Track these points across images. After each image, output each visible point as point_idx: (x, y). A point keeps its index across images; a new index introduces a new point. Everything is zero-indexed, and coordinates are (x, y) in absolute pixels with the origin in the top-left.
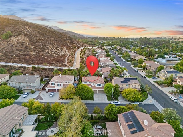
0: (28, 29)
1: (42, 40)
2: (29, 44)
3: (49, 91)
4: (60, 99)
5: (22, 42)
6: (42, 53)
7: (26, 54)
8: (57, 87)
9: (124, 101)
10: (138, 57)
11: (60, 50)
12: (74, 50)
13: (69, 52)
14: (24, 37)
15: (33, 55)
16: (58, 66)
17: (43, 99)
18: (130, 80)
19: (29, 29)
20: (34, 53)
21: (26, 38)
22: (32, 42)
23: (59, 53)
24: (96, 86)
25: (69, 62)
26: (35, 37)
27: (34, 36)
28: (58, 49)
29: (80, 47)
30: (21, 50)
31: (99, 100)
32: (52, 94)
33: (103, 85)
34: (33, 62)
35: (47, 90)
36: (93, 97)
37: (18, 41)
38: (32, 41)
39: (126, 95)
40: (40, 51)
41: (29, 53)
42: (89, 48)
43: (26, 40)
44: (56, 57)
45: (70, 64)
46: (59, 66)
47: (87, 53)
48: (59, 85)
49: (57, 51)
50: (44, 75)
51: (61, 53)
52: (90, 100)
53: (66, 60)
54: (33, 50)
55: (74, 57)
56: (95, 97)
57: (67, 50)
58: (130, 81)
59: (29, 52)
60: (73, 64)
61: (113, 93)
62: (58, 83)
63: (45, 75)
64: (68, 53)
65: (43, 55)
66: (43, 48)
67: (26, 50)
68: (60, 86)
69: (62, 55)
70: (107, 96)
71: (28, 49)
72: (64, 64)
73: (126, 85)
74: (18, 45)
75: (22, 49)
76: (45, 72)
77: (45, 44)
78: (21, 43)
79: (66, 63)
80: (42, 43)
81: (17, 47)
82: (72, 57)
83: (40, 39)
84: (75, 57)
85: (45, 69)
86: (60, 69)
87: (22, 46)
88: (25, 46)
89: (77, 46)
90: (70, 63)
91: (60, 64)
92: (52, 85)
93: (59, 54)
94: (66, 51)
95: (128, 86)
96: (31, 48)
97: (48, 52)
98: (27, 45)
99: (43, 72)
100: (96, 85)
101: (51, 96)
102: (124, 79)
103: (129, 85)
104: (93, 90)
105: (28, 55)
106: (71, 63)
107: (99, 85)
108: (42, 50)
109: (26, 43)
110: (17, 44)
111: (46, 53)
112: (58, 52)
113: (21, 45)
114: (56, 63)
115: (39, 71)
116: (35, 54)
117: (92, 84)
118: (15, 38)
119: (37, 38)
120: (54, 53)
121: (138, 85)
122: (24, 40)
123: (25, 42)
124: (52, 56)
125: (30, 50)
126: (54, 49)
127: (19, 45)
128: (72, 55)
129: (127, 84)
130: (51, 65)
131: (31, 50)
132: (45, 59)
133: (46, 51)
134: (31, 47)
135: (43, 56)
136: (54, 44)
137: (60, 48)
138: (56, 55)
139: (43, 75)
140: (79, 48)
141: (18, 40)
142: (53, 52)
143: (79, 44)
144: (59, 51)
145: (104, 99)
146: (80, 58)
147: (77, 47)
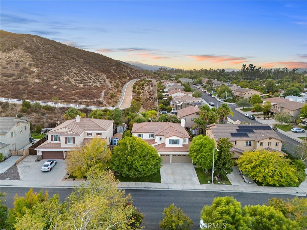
0: (35, 41)
1: (59, 59)
2: (30, 65)
3: (43, 157)
4: (68, 177)
5: (17, 61)
6: (55, 81)
7: (20, 81)
8: (64, 146)
9: (245, 184)
10: (247, 93)
11: (94, 78)
12: (122, 80)
13: (111, 82)
14: (22, 51)
15: (34, 85)
16: (83, 105)
17: (21, 178)
18: (254, 131)
19: (38, 41)
20: (37, 81)
21: (26, 54)
22: (37, 62)
23: (90, 82)
24: (168, 145)
25: (108, 98)
26: (45, 52)
27: (42, 52)
28: (90, 75)
29: (134, 78)
30: (11, 76)
31: (175, 182)
32: (49, 163)
33: (185, 141)
34: (29, 96)
35: (39, 154)
36: (159, 171)
37: (10, 59)
38: (38, 60)
39: (253, 168)
40: (52, 77)
41: (27, 80)
42: (151, 81)
43: (26, 58)
44: (83, 90)
45: (110, 101)
46: (85, 103)
47: (146, 88)
48: (71, 141)
49: (86, 79)
50: (47, 122)
51: (94, 84)
52: (150, 181)
53: (103, 94)
54: (36, 76)
55: (121, 91)
56: (165, 172)
57: (107, 78)
58: (253, 133)
59: (27, 78)
60: (116, 102)
61: (216, 161)
62: (68, 134)
63: (49, 121)
64: (109, 84)
65: (56, 84)
66: (60, 73)
67: (22, 75)
68: (74, 142)
69: (97, 86)
70: (196, 169)
71: (26, 73)
72: (97, 101)
73: (244, 143)
74: (8, 66)
75: (14, 72)
76: (49, 116)
77: (63, 66)
78: (15, 62)
79: (101, 100)
80: (58, 63)
81: (5, 70)
82: (116, 91)
83: (54, 57)
84: (123, 91)
85: (51, 109)
86: (86, 109)
87: (16, 67)
88: (21, 68)
89: (129, 75)
90: (110, 99)
91: (88, 101)
92: (52, 140)
93: (90, 84)
94: (105, 81)
95: (250, 145)
96: (34, 72)
97: (68, 81)
98: (27, 66)
99: (47, 115)
100: (167, 141)
101: (45, 169)
102: (238, 128)
103: (252, 143)
104: (159, 153)
105: (25, 83)
106: (113, 100)
107: (176, 142)
108: (56, 76)
109: (25, 63)
110: (7, 64)
111: (64, 82)
112: (89, 80)
113: (14, 66)
114: (80, 99)
115: (37, 112)
116: (39, 83)
117: (157, 139)
118: (4, 53)
119: (48, 55)
120: (80, 83)
121: (277, 141)
122: (22, 57)
123: (22, 61)
124: (74, 87)
125: (30, 76)
126: (81, 75)
127: (10, 67)
128: (117, 87)
129: (246, 139)
130: (69, 102)
131: (32, 75)
132: (59, 91)
133: (65, 78)
134: (35, 70)
135: (55, 87)
136: (81, 67)
137: (94, 74)
138: (84, 86)
139: (45, 120)
140: (131, 79)
141: (9, 57)
142: (77, 82)
143: (133, 73)
144: (91, 80)
145: (188, 177)
146: (132, 93)
147: (128, 78)
